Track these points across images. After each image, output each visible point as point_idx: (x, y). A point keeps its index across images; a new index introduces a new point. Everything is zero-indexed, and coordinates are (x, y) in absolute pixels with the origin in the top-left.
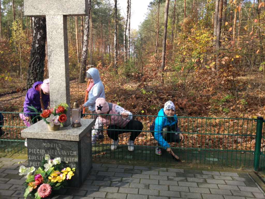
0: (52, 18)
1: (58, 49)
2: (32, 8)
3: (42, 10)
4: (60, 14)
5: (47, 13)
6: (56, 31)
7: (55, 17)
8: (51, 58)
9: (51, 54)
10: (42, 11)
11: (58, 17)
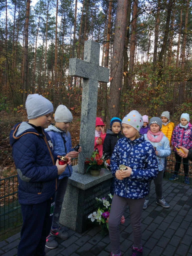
0: (93, 82)
1: (93, 108)
2: (81, 70)
3: (87, 73)
4: (97, 79)
5: (90, 77)
6: (94, 93)
7: (94, 81)
8: (89, 115)
9: (89, 111)
10: (87, 75)
11: (96, 82)
